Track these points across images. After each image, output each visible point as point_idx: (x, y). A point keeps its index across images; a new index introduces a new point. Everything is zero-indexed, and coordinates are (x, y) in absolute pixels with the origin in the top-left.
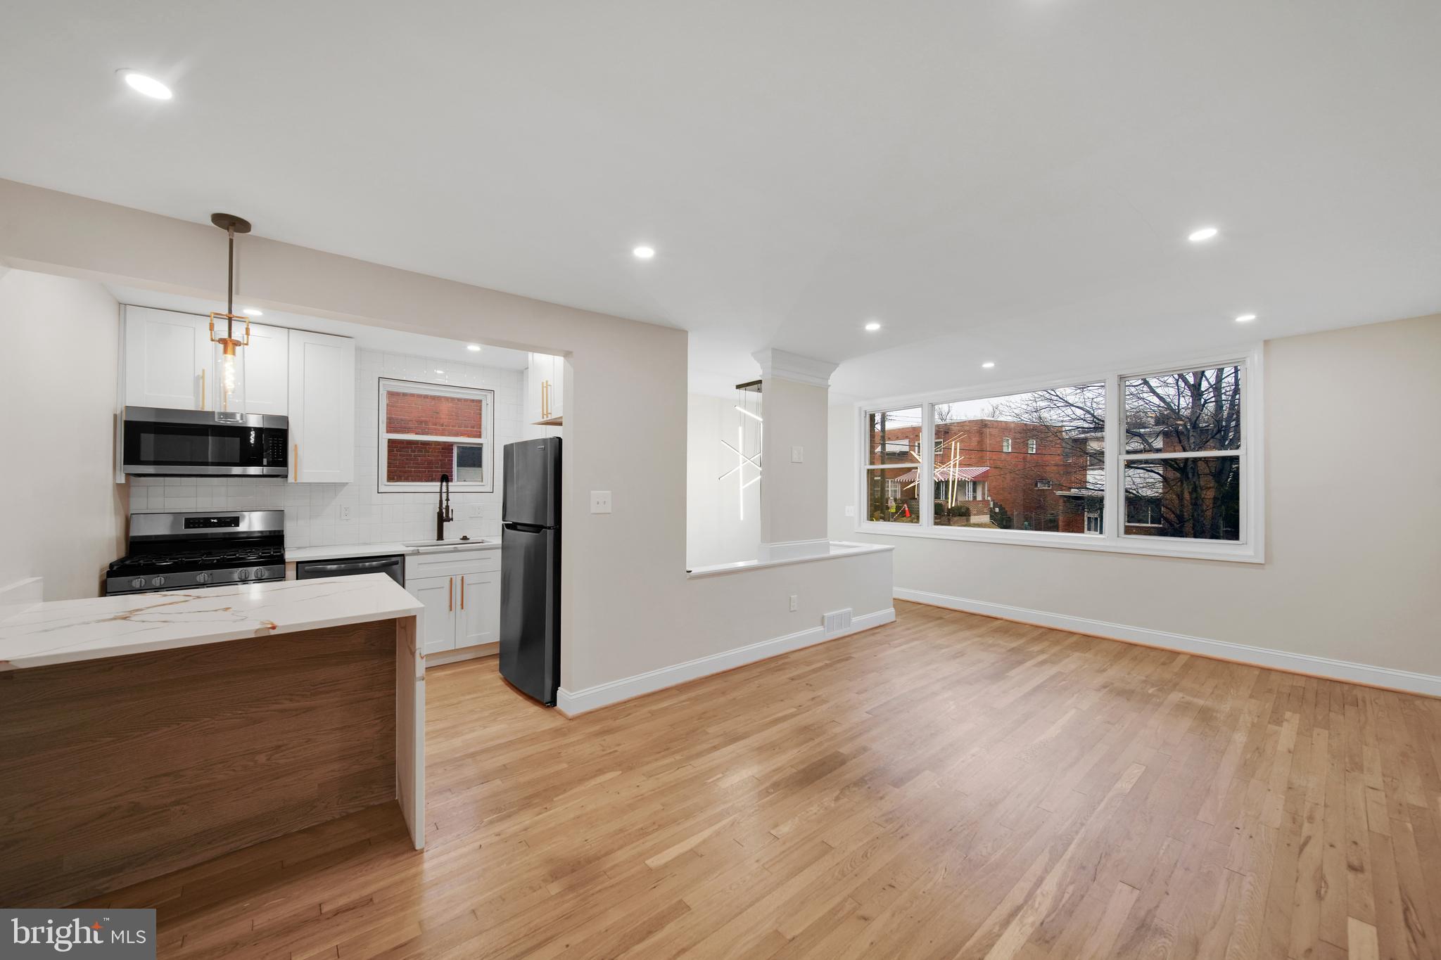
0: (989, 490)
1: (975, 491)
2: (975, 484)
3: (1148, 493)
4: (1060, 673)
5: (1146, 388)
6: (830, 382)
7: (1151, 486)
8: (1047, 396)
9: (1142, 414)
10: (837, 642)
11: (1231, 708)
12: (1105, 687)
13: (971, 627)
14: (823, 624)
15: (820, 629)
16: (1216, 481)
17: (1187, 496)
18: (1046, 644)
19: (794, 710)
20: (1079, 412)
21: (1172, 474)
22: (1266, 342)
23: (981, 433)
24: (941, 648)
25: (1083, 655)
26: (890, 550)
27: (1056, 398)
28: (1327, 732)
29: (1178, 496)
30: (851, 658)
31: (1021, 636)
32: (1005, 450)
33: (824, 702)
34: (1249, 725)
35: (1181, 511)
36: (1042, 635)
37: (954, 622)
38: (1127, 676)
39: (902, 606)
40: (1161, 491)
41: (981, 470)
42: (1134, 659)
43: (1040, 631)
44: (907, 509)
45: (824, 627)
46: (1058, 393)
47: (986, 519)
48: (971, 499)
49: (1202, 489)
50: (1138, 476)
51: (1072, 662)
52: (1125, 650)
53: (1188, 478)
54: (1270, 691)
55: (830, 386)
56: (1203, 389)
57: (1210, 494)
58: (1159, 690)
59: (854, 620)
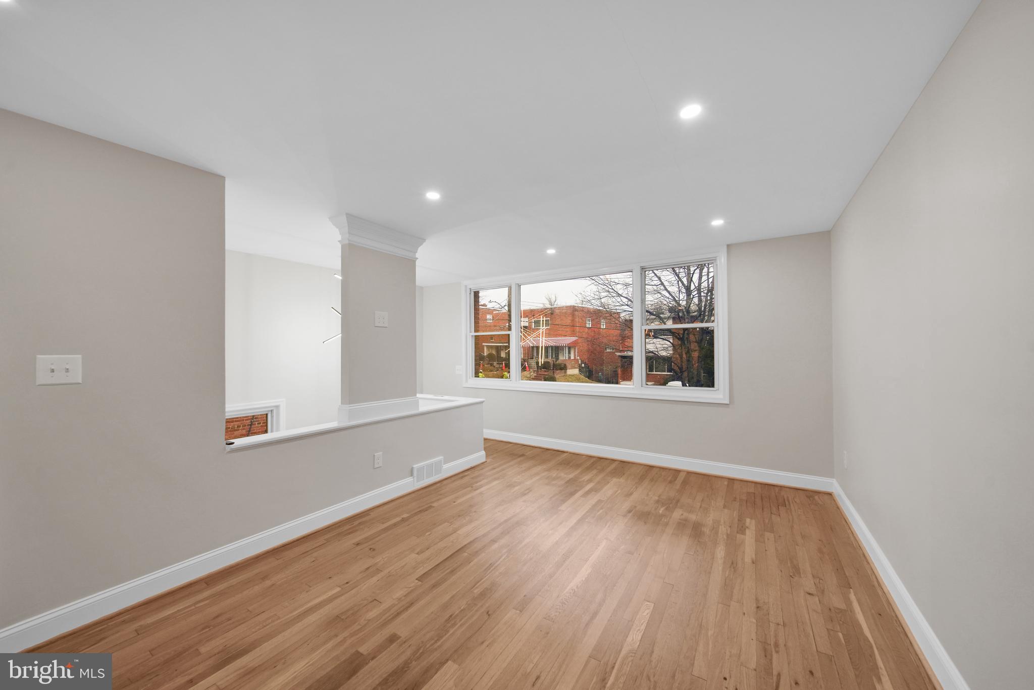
0: (578, 352)
1: (569, 353)
2: (569, 348)
3: (664, 353)
4: (600, 501)
5: (662, 287)
6: (417, 255)
7: (665, 349)
8: (607, 289)
9: (660, 303)
10: (425, 490)
11: (713, 520)
12: (630, 511)
13: (543, 462)
14: (412, 474)
15: (410, 479)
16: (699, 347)
17: (684, 356)
18: (595, 472)
19: (338, 589)
20: (625, 300)
21: (677, 342)
22: (728, 246)
23: (573, 315)
24: (514, 486)
25: (618, 480)
26: (482, 402)
27: (612, 290)
28: (773, 534)
29: (679, 355)
30: (431, 507)
31: (578, 466)
32: (588, 326)
33: (378, 571)
34: (725, 537)
35: (681, 365)
36: (593, 464)
37: (532, 458)
38: (646, 498)
39: (494, 448)
40: (671, 352)
41: (574, 339)
42: (652, 480)
43: (592, 460)
44: (527, 365)
45: (413, 478)
46: (613, 287)
47: (576, 371)
48: (567, 358)
49: (692, 351)
50: (658, 343)
51: (611, 488)
52: (646, 471)
53: (685, 344)
54: (735, 499)
55: (417, 258)
56: (692, 289)
57: (695, 355)
58: (666, 509)
59: (445, 466)
